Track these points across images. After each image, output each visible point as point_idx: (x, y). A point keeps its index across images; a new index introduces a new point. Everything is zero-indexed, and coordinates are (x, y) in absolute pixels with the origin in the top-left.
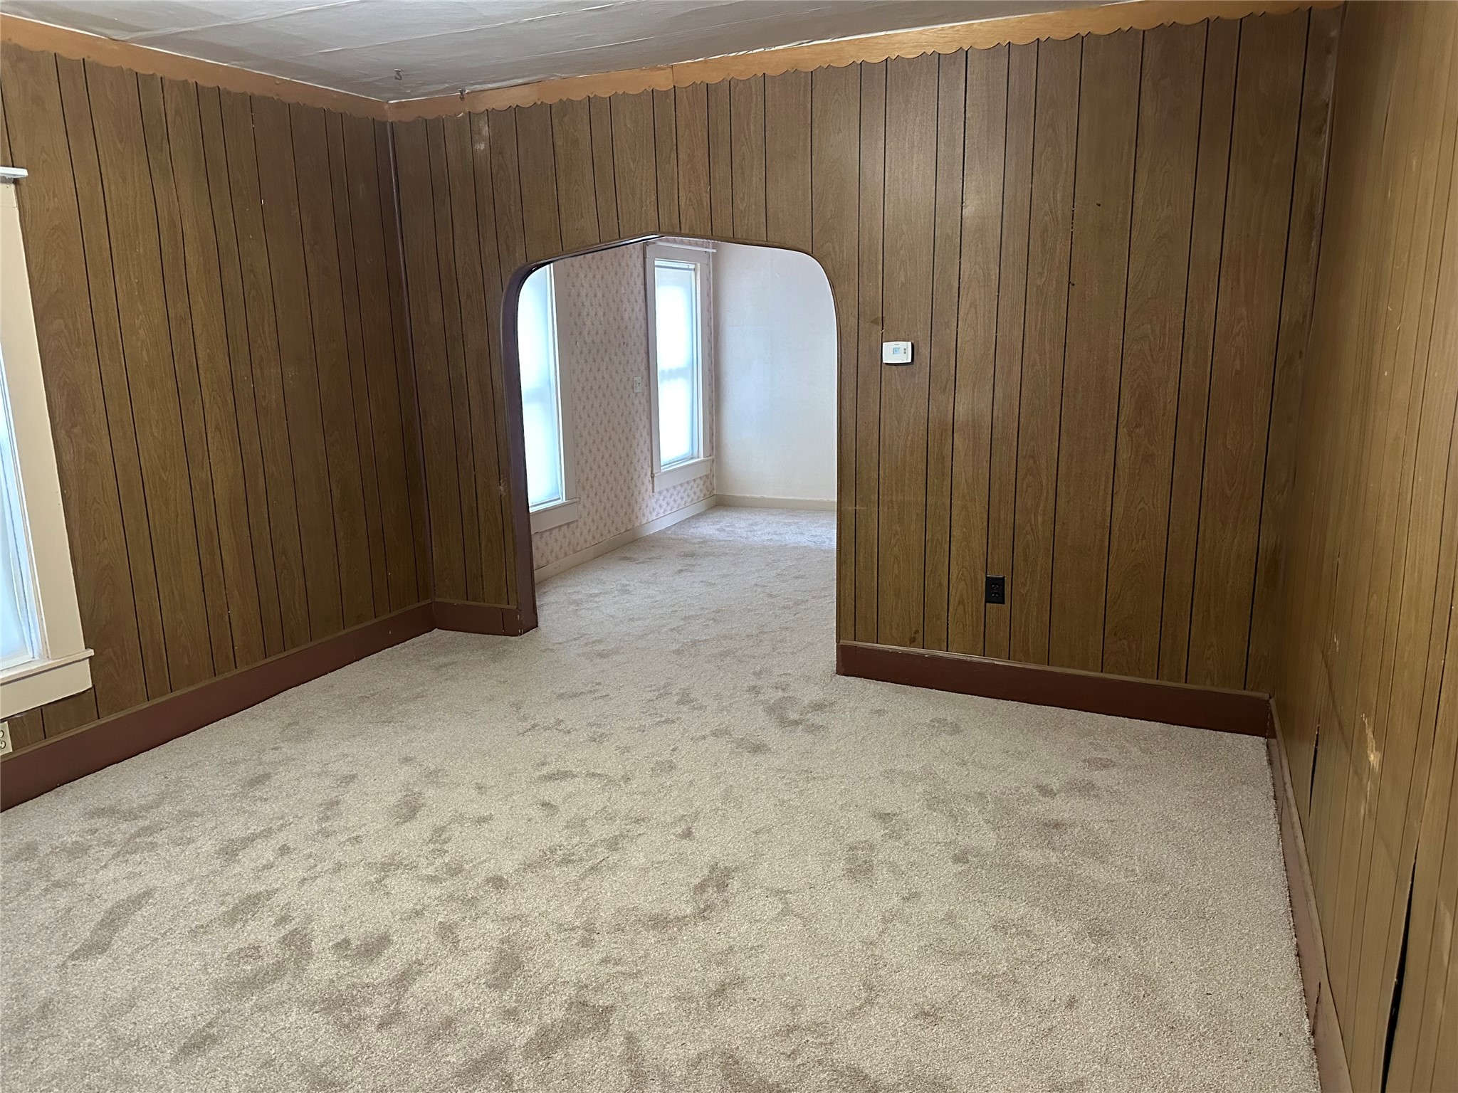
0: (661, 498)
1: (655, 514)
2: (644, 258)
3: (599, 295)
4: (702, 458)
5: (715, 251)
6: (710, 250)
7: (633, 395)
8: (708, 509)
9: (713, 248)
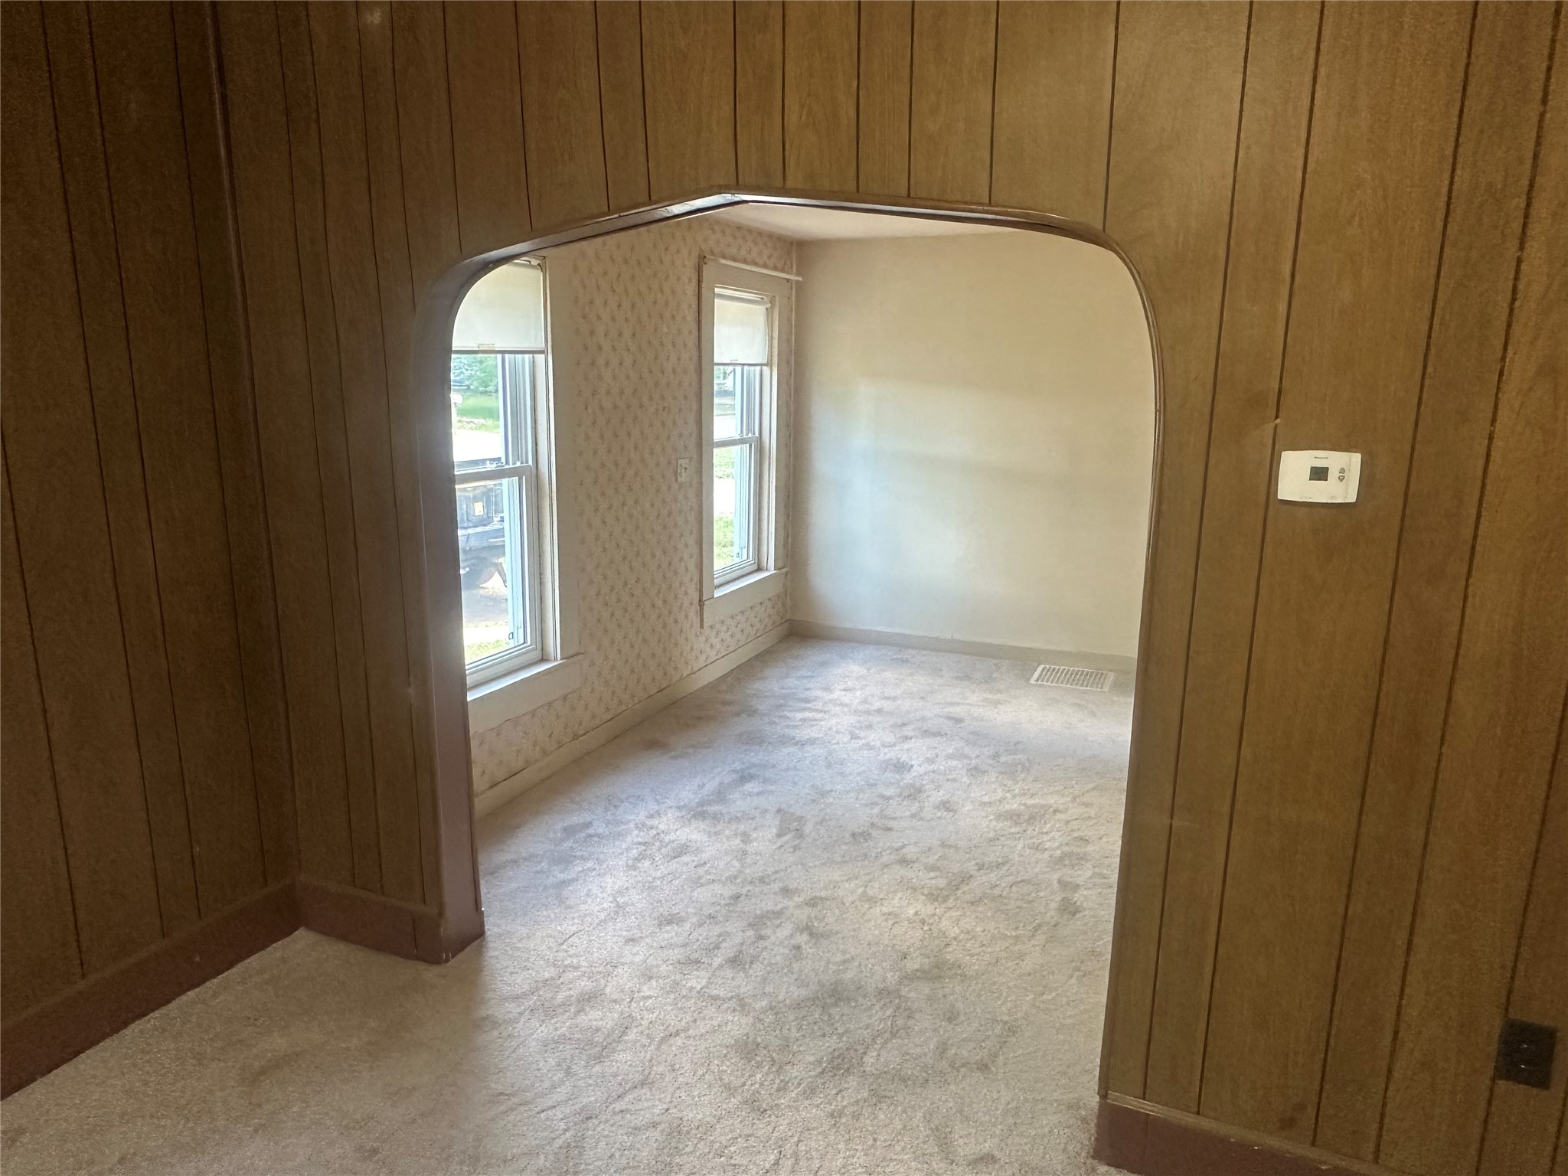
0: (713, 634)
1: (702, 658)
2: (699, 282)
3: (627, 333)
4: (772, 571)
5: (800, 279)
6: (793, 277)
7: (675, 486)
8: (779, 642)
9: (798, 274)
